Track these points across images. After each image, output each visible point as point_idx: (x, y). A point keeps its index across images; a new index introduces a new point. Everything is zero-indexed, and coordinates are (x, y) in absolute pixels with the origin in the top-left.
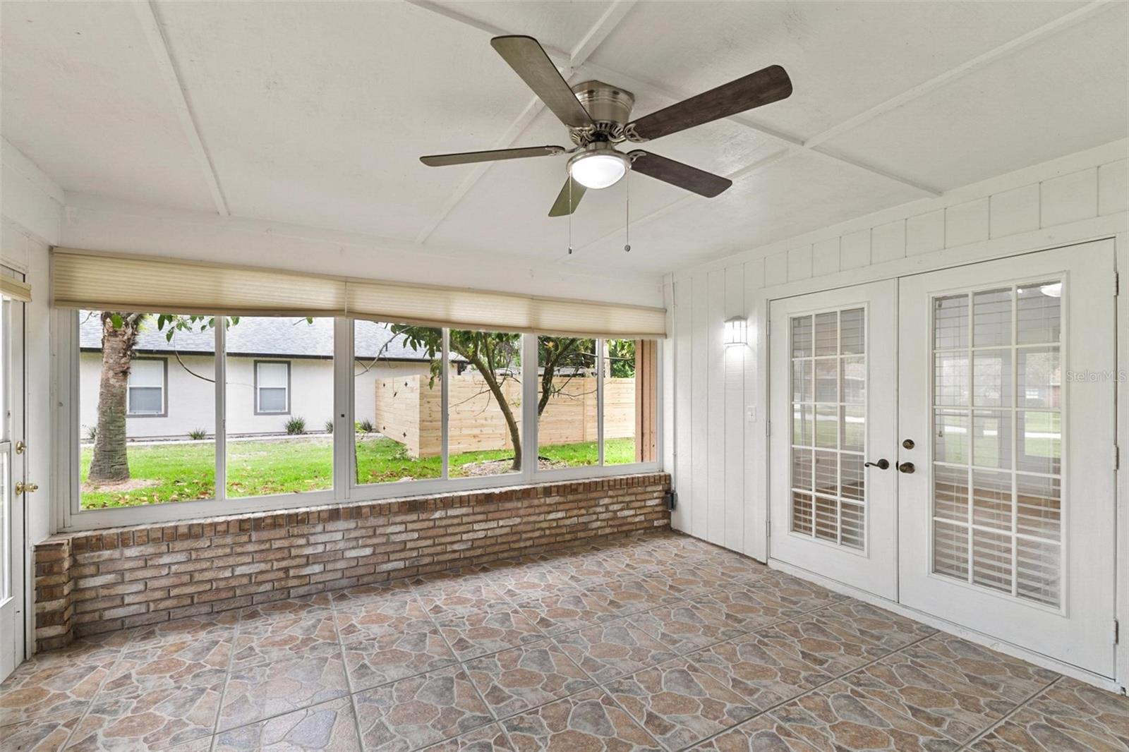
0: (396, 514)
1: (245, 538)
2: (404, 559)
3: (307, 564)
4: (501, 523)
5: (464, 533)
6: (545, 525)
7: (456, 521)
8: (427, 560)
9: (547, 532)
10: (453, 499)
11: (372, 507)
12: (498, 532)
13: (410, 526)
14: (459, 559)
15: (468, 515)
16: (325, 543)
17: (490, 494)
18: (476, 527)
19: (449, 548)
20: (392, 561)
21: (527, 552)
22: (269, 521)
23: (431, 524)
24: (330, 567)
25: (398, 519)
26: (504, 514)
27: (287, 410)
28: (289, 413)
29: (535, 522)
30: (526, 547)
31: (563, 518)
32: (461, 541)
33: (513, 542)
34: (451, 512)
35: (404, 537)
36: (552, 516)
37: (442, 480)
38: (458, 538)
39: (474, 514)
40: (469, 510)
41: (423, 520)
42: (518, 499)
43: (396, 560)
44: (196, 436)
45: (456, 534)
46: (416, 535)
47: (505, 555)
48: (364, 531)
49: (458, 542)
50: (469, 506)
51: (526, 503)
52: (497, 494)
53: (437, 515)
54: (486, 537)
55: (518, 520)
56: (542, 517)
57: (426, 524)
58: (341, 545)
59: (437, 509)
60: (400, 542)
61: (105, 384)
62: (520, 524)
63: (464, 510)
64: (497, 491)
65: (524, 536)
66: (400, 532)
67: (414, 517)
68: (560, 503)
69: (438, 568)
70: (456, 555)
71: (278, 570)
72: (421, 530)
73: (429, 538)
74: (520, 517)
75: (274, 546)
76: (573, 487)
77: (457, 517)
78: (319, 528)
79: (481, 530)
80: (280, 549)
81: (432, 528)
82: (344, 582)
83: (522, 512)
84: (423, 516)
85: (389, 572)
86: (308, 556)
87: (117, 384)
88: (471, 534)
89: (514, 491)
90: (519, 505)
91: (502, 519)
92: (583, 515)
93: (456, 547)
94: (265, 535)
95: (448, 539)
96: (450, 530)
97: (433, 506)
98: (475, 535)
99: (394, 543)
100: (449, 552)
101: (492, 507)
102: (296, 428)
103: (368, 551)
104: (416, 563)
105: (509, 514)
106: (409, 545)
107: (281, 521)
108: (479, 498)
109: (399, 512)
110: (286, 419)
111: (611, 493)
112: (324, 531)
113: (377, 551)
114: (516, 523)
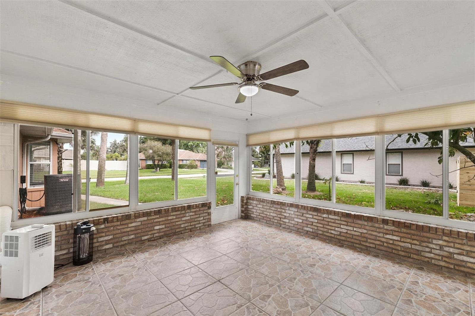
0: (310, 210)
1: (272, 206)
2: (313, 229)
3: (285, 218)
4: (355, 229)
5: (336, 227)
6: (383, 240)
7: (333, 221)
8: (320, 232)
9: (385, 244)
10: (331, 211)
11: (302, 206)
12: (353, 233)
13: (314, 217)
14: (334, 238)
15: (338, 220)
16: (289, 214)
17: (349, 214)
18: (342, 226)
19: (329, 231)
20: (308, 227)
21: (371, 249)
22: (277, 202)
23: (322, 219)
24: (290, 222)
25: (310, 213)
26: (356, 226)
27: (401, 174)
28: (402, 175)
29: (376, 236)
30: (370, 247)
31: (398, 241)
32: (335, 230)
33: (362, 241)
34: (330, 216)
35: (312, 220)
36: (388, 236)
37: (332, 203)
38: (333, 228)
39: (341, 220)
40: (339, 218)
41: (319, 216)
42: (365, 221)
43: (309, 228)
44: (362, 182)
45: (333, 226)
46: (316, 221)
47: (357, 246)
48: (299, 213)
49: (333, 230)
50: (338, 216)
51: (370, 224)
52: (353, 215)
53: (325, 216)
54: (347, 233)
55: (365, 231)
56: (381, 235)
57: (320, 218)
58: (293, 216)
59: (324, 213)
60: (311, 221)
61: (310, 163)
62: (366, 233)
63: (336, 217)
64: (353, 213)
65: (369, 240)
66: (311, 218)
67: (316, 214)
68: (395, 231)
69: (325, 237)
70: (333, 236)
71: (279, 217)
72: (319, 220)
73: (322, 224)
74: (366, 230)
75: (278, 210)
76: (406, 224)
77: (333, 219)
78: (288, 208)
79: (344, 229)
80: (279, 211)
81: (322, 220)
82: (294, 228)
83: (367, 228)
84: (319, 215)
85: (307, 231)
86: (285, 216)
87: (312, 163)
88: (339, 229)
89: (362, 216)
90: (366, 223)
91: (355, 227)
92: (416, 245)
93: (332, 232)
94: (277, 206)
95: (329, 227)
96: (330, 224)
97: (323, 212)
98: (341, 230)
99: (309, 221)
100: (329, 233)
101: (350, 220)
102: (404, 182)
103: (301, 221)
104: (316, 232)
105: (360, 226)
106: (314, 224)
107: (279, 203)
108: (343, 214)
109: (311, 210)
110: (399, 178)
111: (445, 238)
112: (289, 210)
113: (304, 222)
114: (364, 232)
